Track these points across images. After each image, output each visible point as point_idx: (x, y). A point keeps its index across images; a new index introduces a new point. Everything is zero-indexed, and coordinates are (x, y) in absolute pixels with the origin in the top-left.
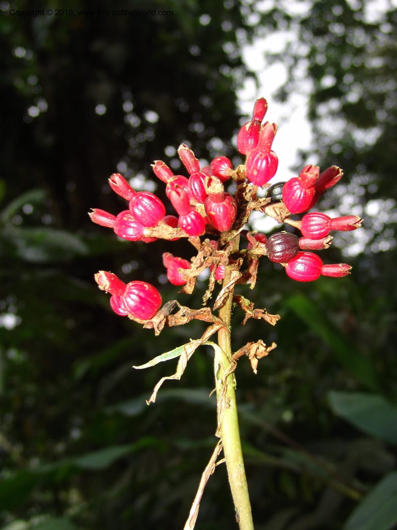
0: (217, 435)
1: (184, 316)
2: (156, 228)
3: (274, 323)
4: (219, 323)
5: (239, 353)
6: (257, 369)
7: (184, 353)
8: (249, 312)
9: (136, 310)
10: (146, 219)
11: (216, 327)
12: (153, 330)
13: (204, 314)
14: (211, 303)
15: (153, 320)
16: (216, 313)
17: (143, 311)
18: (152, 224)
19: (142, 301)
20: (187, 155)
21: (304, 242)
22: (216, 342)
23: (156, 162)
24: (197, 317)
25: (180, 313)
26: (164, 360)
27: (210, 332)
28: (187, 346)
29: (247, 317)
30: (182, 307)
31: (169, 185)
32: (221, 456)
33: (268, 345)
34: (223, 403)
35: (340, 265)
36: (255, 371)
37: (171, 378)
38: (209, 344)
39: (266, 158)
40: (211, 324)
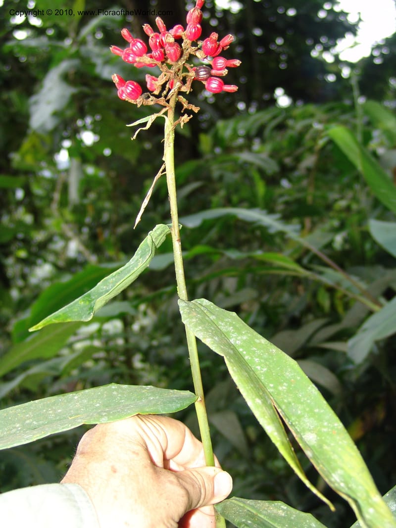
0: (163, 159)
1: (152, 101)
2: (141, 58)
3: (196, 112)
4: (169, 107)
5: (177, 122)
6: (183, 127)
7: (150, 120)
8: (185, 105)
9: (129, 95)
10: (137, 53)
11: (167, 109)
12: (137, 105)
13: (162, 101)
14: (166, 96)
15: (137, 100)
16: (168, 101)
17: (133, 95)
18: (140, 55)
19: (133, 90)
20: (160, 23)
21: (214, 72)
22: (167, 116)
23: (145, 25)
24: (158, 102)
25: (150, 99)
26: (141, 122)
27: (164, 110)
28: (152, 116)
29: (184, 108)
30: (151, 97)
31: (150, 37)
32: (164, 170)
33: (189, 116)
34: (167, 144)
35: (232, 86)
36: (182, 127)
37: (144, 129)
38: (163, 116)
39: (195, 28)
40: (165, 107)
